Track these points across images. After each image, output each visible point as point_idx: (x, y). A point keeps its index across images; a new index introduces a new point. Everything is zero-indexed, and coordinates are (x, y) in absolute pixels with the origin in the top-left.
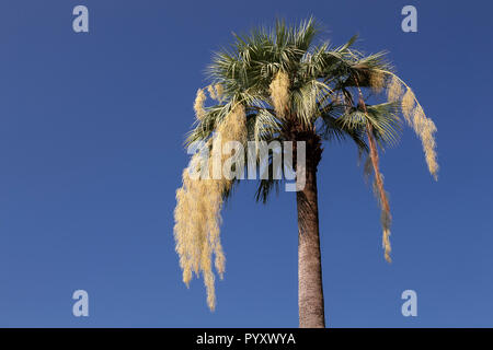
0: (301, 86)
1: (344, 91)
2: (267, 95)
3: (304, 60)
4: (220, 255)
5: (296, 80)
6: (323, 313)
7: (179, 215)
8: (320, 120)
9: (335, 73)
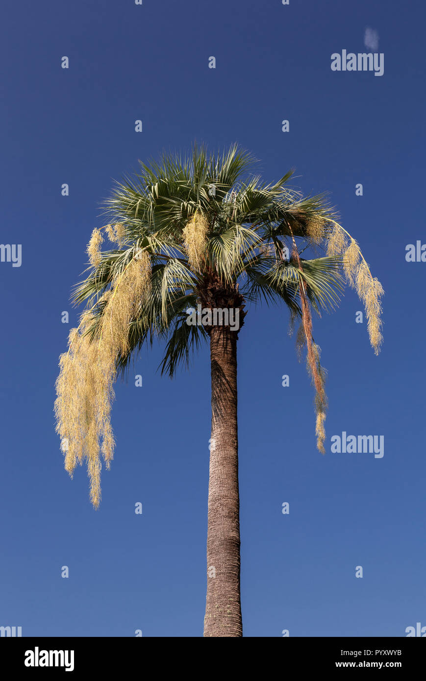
0: (222, 232)
1: (276, 240)
2: (180, 242)
3: (227, 200)
4: (109, 439)
5: (216, 225)
6: (238, 517)
7: (62, 386)
8: (244, 274)
9: (264, 218)
